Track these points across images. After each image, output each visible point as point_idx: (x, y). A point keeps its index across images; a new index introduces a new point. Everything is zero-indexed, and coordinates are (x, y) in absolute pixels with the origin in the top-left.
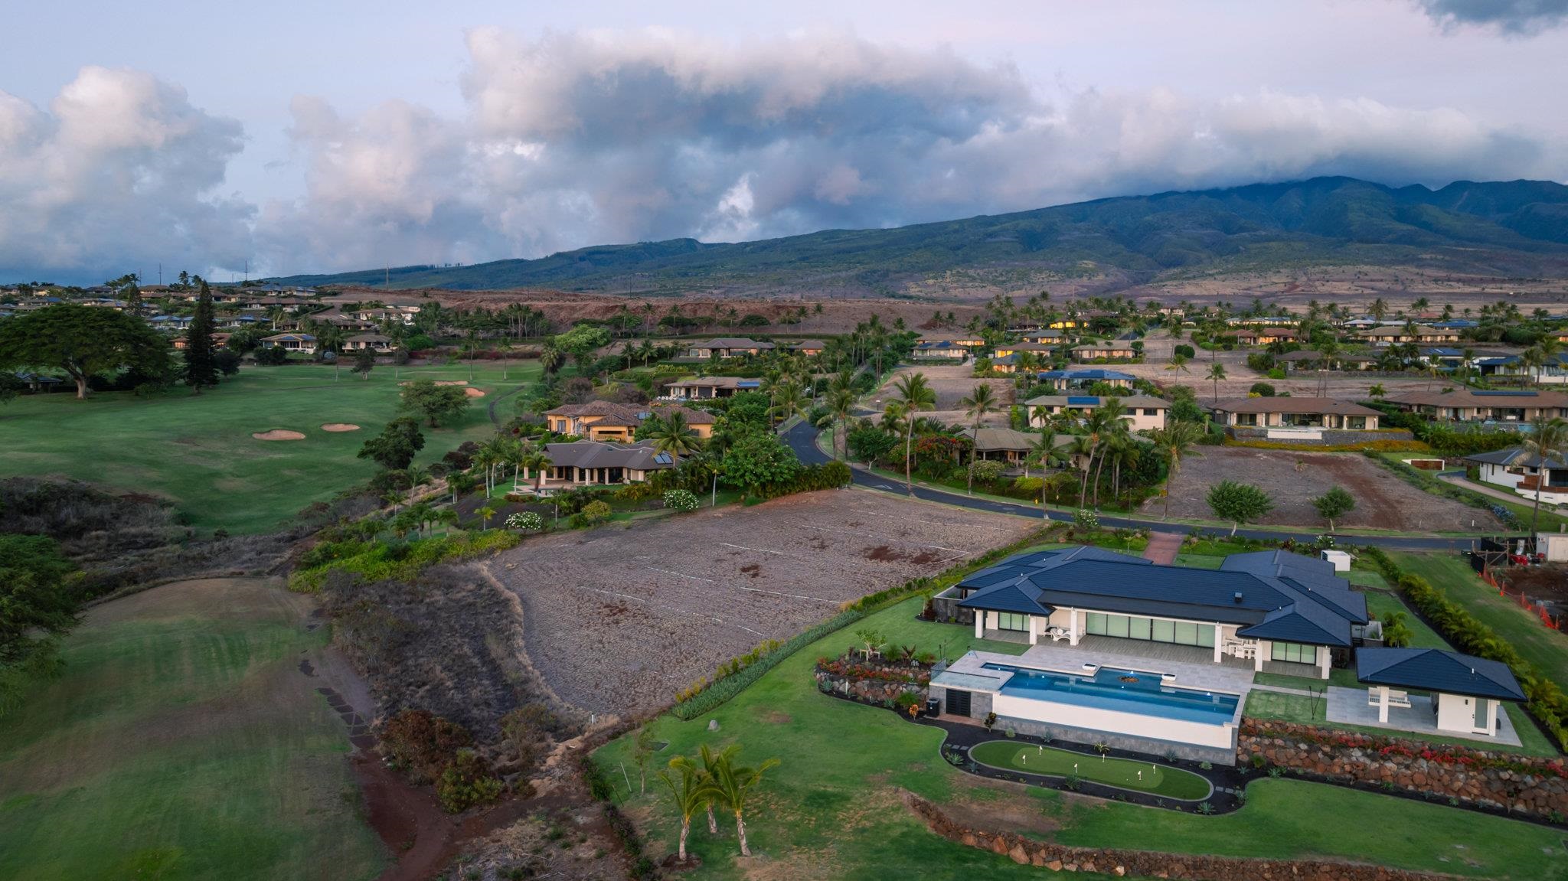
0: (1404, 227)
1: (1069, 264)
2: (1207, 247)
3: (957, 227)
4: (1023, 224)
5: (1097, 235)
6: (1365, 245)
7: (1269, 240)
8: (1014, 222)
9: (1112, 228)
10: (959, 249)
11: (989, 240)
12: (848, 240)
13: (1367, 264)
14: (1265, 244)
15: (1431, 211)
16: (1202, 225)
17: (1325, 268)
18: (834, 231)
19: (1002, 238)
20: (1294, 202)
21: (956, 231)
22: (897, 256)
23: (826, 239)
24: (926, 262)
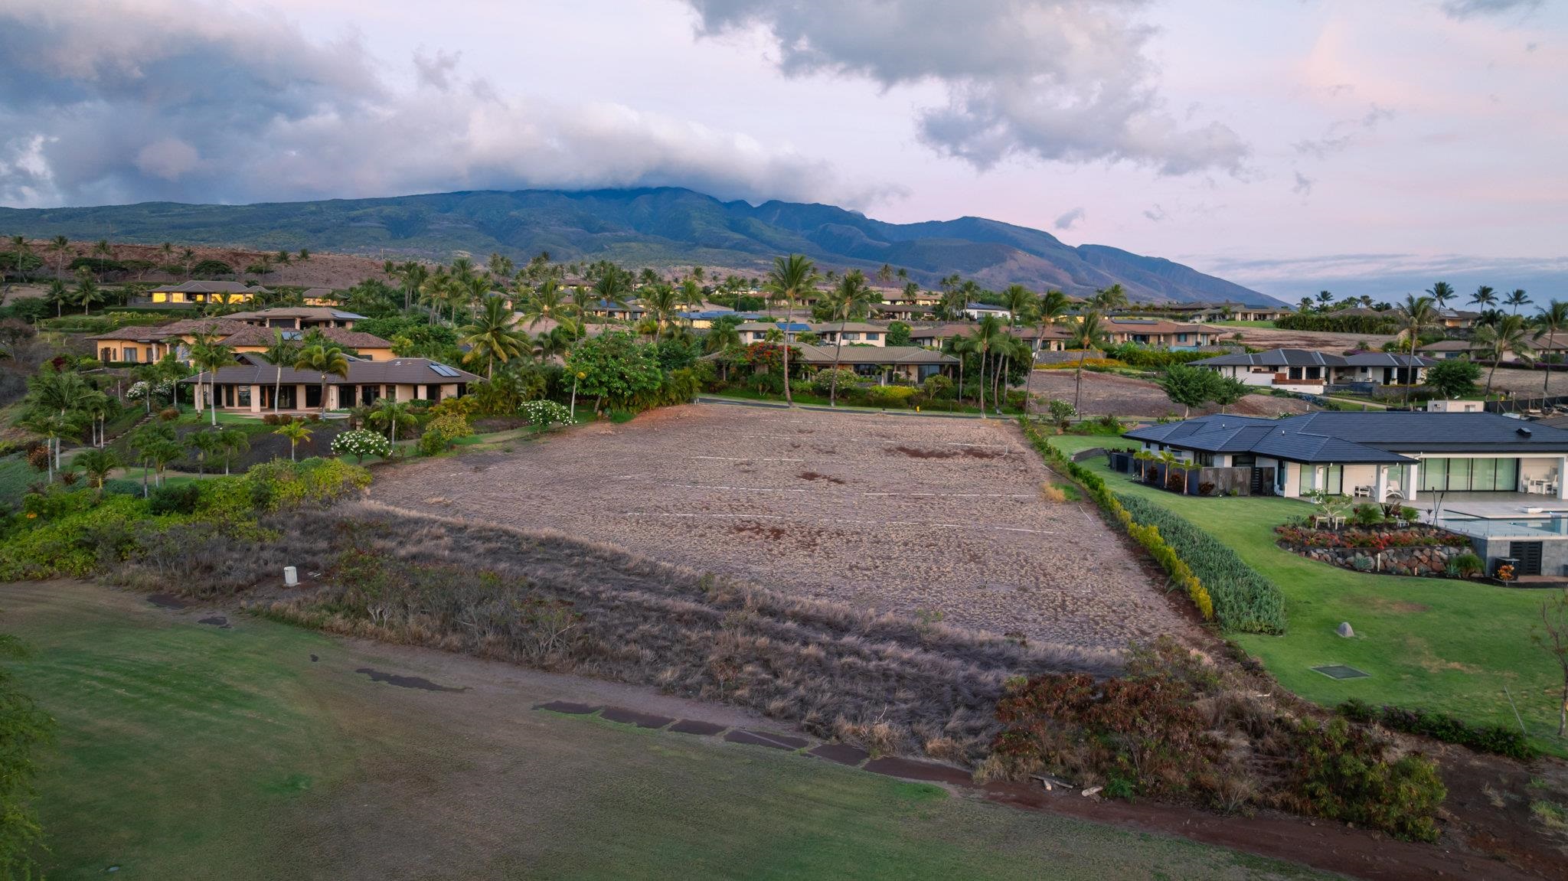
0: (737, 236)
1: (443, 253)
2: (573, 244)
3: (314, 209)
4: (388, 210)
5: (467, 226)
6: (710, 250)
7: (629, 240)
8: (378, 208)
9: (481, 220)
10: (320, 232)
11: (352, 224)
12: (182, 215)
13: (717, 265)
14: (627, 244)
15: (756, 224)
16: (566, 223)
17: (684, 267)
18: (162, 204)
19: (367, 223)
20: (643, 207)
21: (312, 213)
22: (248, 236)
23: (153, 212)
24: (285, 243)
